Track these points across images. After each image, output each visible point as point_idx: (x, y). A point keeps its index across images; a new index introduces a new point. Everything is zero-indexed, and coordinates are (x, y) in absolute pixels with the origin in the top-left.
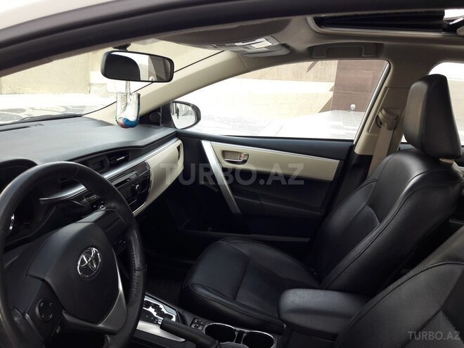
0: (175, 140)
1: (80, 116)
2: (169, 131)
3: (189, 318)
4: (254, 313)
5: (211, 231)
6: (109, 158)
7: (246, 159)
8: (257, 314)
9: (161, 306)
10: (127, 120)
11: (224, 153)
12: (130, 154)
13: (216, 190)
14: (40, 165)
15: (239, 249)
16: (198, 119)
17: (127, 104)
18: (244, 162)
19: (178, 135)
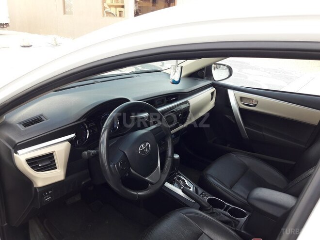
0: (211, 88)
1: (160, 71)
2: (209, 82)
3: (200, 191)
4: (240, 198)
5: (230, 146)
6: (167, 98)
7: (256, 103)
8: (242, 199)
9: (186, 181)
10: (174, 81)
11: (242, 99)
12: (179, 97)
13: (234, 122)
14: (132, 101)
15: (243, 160)
16: (231, 74)
17: (175, 71)
18: (255, 106)
19: (214, 85)
